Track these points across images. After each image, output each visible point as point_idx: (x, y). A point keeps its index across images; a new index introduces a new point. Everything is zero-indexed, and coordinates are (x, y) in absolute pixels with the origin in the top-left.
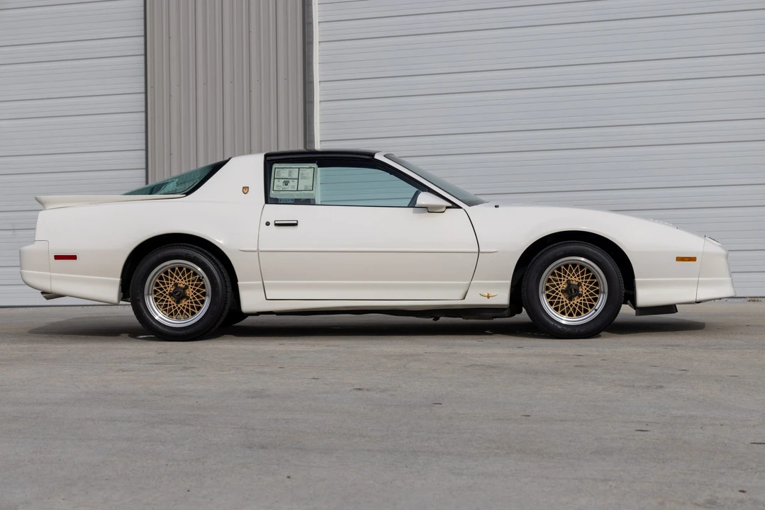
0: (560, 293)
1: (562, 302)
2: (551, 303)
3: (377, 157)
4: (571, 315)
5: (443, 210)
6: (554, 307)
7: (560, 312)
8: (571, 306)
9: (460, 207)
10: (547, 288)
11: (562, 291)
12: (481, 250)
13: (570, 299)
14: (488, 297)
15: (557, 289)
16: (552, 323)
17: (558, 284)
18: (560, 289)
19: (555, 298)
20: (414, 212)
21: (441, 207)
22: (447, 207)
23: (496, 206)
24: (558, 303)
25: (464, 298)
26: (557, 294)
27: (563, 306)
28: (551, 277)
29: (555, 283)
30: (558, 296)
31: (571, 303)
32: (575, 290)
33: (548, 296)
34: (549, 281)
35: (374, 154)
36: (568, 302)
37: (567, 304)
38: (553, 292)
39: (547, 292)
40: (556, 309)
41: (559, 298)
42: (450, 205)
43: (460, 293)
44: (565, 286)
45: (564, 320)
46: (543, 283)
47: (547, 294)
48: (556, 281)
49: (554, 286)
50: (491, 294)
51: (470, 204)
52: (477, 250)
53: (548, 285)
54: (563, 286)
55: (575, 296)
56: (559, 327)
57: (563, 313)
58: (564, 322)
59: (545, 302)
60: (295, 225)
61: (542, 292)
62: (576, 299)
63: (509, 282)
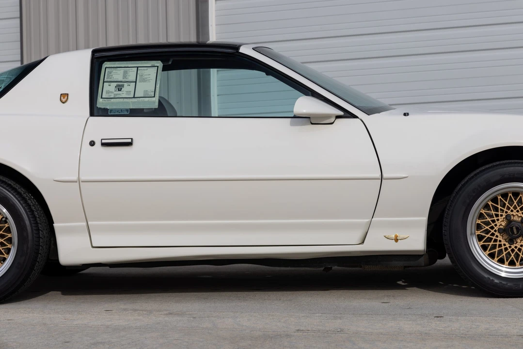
0: (497, 233)
1: (500, 246)
2: (484, 248)
3: (243, 50)
4: (512, 263)
5: (332, 120)
6: (488, 252)
7: (496, 259)
8: (513, 250)
9: (355, 117)
10: (479, 227)
11: (500, 230)
12: (385, 175)
13: (511, 241)
14: (396, 240)
15: (492, 228)
16: (486, 276)
17: (493, 221)
18: (496, 228)
19: (489, 240)
20: (292, 124)
21: (328, 116)
22: (338, 117)
23: (405, 114)
24: (494, 247)
25: (363, 242)
26: (493, 234)
27: (500, 252)
28: (483, 211)
29: (489, 219)
30: (494, 237)
31: (513, 247)
32: (517, 228)
33: (480, 238)
34: (481, 216)
35: (240, 46)
36: (508, 245)
37: (506, 249)
38: (487, 232)
39: (478, 233)
40: (492, 256)
41: (496, 241)
42: (341, 113)
43: (356, 236)
44: (503, 224)
45: (504, 271)
46: (472, 220)
47: (478, 235)
48: (491, 216)
49: (487, 223)
50: (400, 236)
51: (369, 111)
52: (378, 175)
53: (479, 222)
54: (501, 223)
55: (518, 237)
56: (496, 281)
57: (501, 261)
58: (503, 275)
59: (476, 247)
60: (130, 144)
61: (471, 234)
62: (519, 241)
63: (424, 219)
